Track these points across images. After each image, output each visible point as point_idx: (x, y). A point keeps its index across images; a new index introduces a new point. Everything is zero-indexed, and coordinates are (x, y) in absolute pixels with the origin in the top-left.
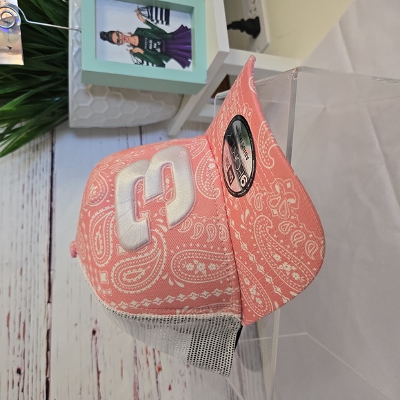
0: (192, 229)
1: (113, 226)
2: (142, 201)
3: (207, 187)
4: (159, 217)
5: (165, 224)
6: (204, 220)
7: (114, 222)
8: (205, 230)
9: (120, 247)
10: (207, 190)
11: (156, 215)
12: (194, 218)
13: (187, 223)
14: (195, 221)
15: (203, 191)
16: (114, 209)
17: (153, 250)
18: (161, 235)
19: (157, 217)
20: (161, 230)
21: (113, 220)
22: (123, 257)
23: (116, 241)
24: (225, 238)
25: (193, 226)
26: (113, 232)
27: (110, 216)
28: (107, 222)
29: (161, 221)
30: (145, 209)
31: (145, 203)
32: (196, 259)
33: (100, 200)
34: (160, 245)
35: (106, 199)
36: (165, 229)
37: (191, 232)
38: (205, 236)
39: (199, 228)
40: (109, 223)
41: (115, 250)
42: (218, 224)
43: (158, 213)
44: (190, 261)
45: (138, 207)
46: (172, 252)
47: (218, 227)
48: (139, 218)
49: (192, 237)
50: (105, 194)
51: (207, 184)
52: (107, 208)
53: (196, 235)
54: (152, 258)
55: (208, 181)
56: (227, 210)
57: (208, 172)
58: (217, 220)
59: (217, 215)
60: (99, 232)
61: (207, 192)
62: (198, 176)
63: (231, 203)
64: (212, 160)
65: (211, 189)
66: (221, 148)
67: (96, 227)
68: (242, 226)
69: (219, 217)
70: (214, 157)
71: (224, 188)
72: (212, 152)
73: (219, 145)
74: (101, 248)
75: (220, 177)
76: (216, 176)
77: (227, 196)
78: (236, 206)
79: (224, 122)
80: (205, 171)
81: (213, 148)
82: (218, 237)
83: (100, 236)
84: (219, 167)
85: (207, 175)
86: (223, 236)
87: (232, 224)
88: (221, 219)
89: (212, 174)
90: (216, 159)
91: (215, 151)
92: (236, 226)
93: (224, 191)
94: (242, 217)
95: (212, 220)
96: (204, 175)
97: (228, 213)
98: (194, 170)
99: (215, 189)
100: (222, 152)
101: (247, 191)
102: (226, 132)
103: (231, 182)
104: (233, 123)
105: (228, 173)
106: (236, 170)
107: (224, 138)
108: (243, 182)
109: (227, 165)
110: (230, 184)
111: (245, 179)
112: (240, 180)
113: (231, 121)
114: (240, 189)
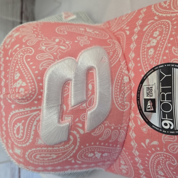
0: (102, 133)
1: (37, 124)
2: (67, 106)
3: (121, 100)
4: (80, 121)
5: (83, 128)
6: (113, 128)
7: (39, 121)
8: (111, 135)
9: (39, 140)
10: (120, 102)
11: (77, 120)
12: (106, 125)
13: (100, 128)
14: (105, 127)
15: (117, 103)
16: (40, 110)
17: (68, 145)
18: (78, 136)
19: (77, 122)
20: (78, 132)
21: (37, 119)
22: (41, 146)
23: (37, 135)
24: (121, 140)
25: (104, 131)
26: (36, 128)
27: (35, 115)
28: (31, 119)
29: (80, 125)
30: (70, 113)
31: (70, 108)
32: (97, 151)
33: (28, 100)
35: (34, 100)
36: (82, 132)
37: (100, 136)
38: (110, 138)
39: (107, 133)
40: (34, 121)
41: (34, 140)
42: (121, 131)
43: (79, 118)
45: (63, 111)
46: (82, 147)
47: (120, 132)
48: (62, 120)
49: (100, 139)
50: (33, 95)
51: (121, 97)
52: (35, 108)
53: (105, 137)
54: (65, 150)
55: (122, 94)
56: (130, 122)
57: (123, 85)
58: (121, 128)
59: (122, 124)
60: (21, 124)
61: (120, 104)
62: (115, 87)
63: (139, 123)
64: (126, 72)
65: (123, 102)
66: (143, 71)
67: (18, 119)
68: (143, 144)
69: (123, 126)
70: (128, 69)
71: (134, 105)
72: (127, 64)
73: (141, 67)
74: (21, 134)
75: (131, 92)
76: (129, 90)
77: (135, 114)
78: (144, 130)
79: (157, 52)
80: (121, 83)
81: (130, 61)
82: (117, 139)
83: (22, 127)
84: (133, 83)
85: (123, 88)
86: (121, 138)
87: (132, 135)
88: (123, 127)
89: (126, 88)
90: (130, 73)
91: (131, 65)
92: (136, 139)
93: (133, 107)
94: (147, 141)
95: (118, 128)
96: (120, 87)
97: (130, 124)
98: (112, 80)
99: (126, 103)
100: (143, 76)
101: (166, 134)
102: (158, 66)
103: (147, 110)
104: (174, 67)
105: (146, 101)
106: (161, 110)
107: (154, 69)
108: (166, 124)
109: (148, 94)
110: (145, 111)
111: (171, 125)
112: (162, 120)
113: (173, 64)
114: (157, 125)
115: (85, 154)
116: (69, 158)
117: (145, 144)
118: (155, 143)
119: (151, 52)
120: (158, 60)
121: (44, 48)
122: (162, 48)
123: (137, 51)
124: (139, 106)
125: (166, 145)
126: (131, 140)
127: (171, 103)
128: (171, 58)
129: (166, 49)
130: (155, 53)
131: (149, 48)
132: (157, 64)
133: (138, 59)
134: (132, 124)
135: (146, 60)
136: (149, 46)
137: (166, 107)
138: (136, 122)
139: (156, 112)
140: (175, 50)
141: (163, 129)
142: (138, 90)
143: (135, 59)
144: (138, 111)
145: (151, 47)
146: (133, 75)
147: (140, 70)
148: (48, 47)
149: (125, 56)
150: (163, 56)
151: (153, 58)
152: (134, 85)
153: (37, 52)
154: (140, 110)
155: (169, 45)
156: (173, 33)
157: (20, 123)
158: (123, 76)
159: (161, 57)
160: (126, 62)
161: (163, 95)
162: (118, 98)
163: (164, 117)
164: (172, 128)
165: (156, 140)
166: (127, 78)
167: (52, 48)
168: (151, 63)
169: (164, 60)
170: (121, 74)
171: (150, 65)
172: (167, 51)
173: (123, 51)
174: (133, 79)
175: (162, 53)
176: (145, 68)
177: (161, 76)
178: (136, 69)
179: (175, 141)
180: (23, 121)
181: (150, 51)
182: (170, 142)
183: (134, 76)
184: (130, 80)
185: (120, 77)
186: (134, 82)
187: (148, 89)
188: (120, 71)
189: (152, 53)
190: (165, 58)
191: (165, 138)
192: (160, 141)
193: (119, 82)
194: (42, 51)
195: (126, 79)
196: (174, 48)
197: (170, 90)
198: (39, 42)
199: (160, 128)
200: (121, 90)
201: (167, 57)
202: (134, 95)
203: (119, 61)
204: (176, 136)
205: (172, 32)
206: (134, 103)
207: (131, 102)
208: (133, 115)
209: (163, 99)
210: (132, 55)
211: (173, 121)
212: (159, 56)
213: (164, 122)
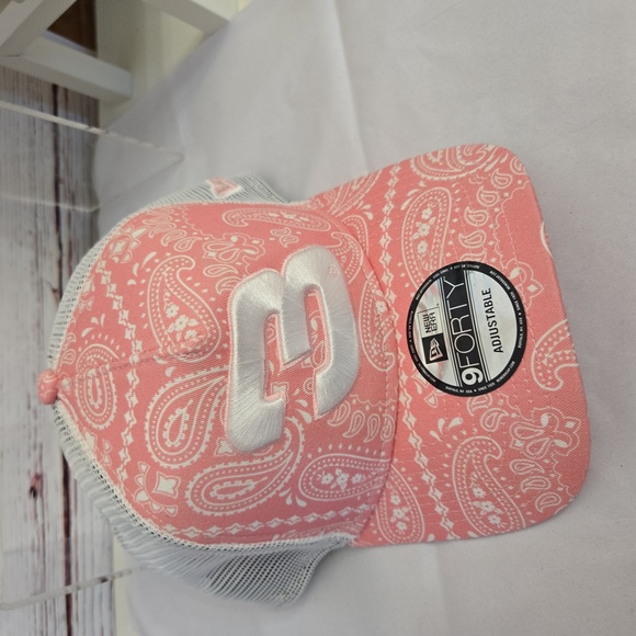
0: (348, 421)
1: (220, 404)
2: (276, 363)
3: (377, 349)
4: (302, 395)
5: (310, 410)
6: (367, 408)
7: (223, 398)
8: (366, 424)
9: (223, 443)
10: (376, 353)
11: (297, 391)
12: (354, 402)
13: (343, 408)
14: (354, 408)
15: (370, 355)
16: (225, 373)
17: (281, 453)
18: (300, 428)
19: (297, 397)
20: (301, 420)
21: (221, 393)
22: (225, 459)
23: (219, 431)
24: (386, 438)
25: (350, 415)
26: (217, 416)
27: (217, 385)
28: (208, 396)
29: (304, 403)
30: (281, 379)
31: (282, 368)
32: (340, 468)
33: (205, 353)
34: (294, 446)
35: (216, 352)
36: (308, 418)
37: (345, 427)
38: (364, 432)
39: (358, 420)
40: (213, 398)
41: (212, 445)
42: (384, 415)
43: (301, 388)
44: (331, 470)
45: (270, 373)
46: (310, 456)
47: (382, 419)
48: (269, 394)
49: (344, 435)
50: (215, 342)
51: (377, 343)
52: (217, 369)
53: (353, 430)
54: (274, 465)
55: (378, 336)
56: (401, 394)
57: (376, 319)
58: (384, 408)
59: (385, 400)
60: (185, 409)
61: (376, 357)
62: (362, 323)
63: (420, 391)
64: (379, 293)
65: (382, 353)
66: (411, 285)
67: (180, 399)
68: (433, 434)
69: (387, 404)
70: (382, 287)
71: (404, 356)
72: (378, 277)
73: (407, 278)
74: (181, 436)
75: (394, 332)
76: (389, 329)
77: (409, 373)
78: (432, 401)
79: (433, 247)
80: (373, 314)
81: (382, 270)
82: (379, 434)
83: (186, 417)
84: (395, 313)
85: (376, 325)
86: (387, 434)
87: (409, 420)
88: (389, 407)
89: (383, 324)
90: (387, 294)
91: (387, 278)
92: (417, 427)
93: (401, 361)
94: (441, 422)
95: (377, 407)
96: (372, 323)
97: (402, 399)
98: (355, 310)
99: (387, 354)
100: (413, 295)
101: (474, 395)
102: (438, 271)
103: (431, 359)
104: (467, 269)
105: (426, 341)
106: (456, 351)
107: (431, 279)
108: (469, 377)
109: (427, 327)
110: (428, 362)
111: (477, 375)
112: (461, 371)
113: (464, 263)
114: (454, 383)
115: (316, 477)
116: (282, 490)
117: (437, 431)
118: (457, 421)
119: (423, 247)
120: (437, 260)
121: (212, 254)
122: (441, 238)
123: (394, 248)
124: (414, 355)
125: (476, 419)
126: (408, 433)
127: (472, 333)
128: (460, 254)
129: (448, 239)
130: (429, 248)
131: (417, 242)
132: (436, 269)
133: (400, 264)
134: (405, 398)
135: (415, 263)
136: (416, 237)
137: (464, 343)
138: (412, 390)
139: (447, 359)
140: (463, 240)
141: (466, 387)
142: (408, 325)
143: (392, 266)
144: (415, 367)
145: (420, 239)
146: (393, 297)
147: (407, 285)
148: (219, 252)
149: (372, 262)
150: (445, 252)
151: (427, 258)
152: (398, 317)
153: (202, 263)
154: (418, 363)
155: (453, 231)
156: (457, 210)
157: (182, 407)
158: (374, 301)
159: (442, 254)
160: (375, 273)
161: (456, 323)
162: (370, 345)
163: (464, 363)
164: (480, 380)
165: (457, 416)
166: (383, 304)
167: (231, 254)
168: (426, 268)
169: (447, 258)
170: (369, 298)
171: (424, 271)
172: (451, 243)
173: (365, 252)
174: (395, 305)
175: (442, 247)
176: (415, 280)
177: (446, 288)
178: (398, 285)
179: (490, 404)
180: (191, 402)
181: (419, 246)
182: (482, 411)
183: (396, 300)
184: (389, 309)
185: (369, 303)
186: (397, 311)
187: (426, 317)
188: (366, 292)
189: (424, 250)
190: (448, 255)
191: (472, 403)
192: (465, 416)
193: (367, 314)
194: (210, 261)
195: (381, 307)
196: (461, 235)
197: (467, 310)
198: (198, 245)
199: (459, 388)
200: (374, 329)
201: (452, 252)
202: (400, 336)
203: (362, 273)
204: (489, 394)
205: (454, 208)
206: (404, 352)
207: (397, 352)
208: (404, 377)
209: (457, 329)
210: (386, 259)
211: (479, 367)
212: (439, 254)
213: (465, 373)
